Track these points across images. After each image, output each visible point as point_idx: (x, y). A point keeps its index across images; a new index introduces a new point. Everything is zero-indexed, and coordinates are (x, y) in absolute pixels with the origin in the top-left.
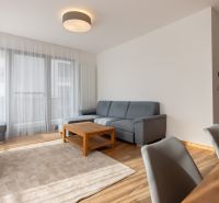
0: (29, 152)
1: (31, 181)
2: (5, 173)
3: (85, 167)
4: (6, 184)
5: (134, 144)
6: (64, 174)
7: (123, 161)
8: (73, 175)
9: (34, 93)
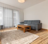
0: (10, 32)
1: (13, 39)
2: (5, 37)
3: (26, 35)
4: (6, 40)
5: (35, 30)
6: (21, 37)
7: (35, 34)
8: (23, 37)
9: (9, 18)
